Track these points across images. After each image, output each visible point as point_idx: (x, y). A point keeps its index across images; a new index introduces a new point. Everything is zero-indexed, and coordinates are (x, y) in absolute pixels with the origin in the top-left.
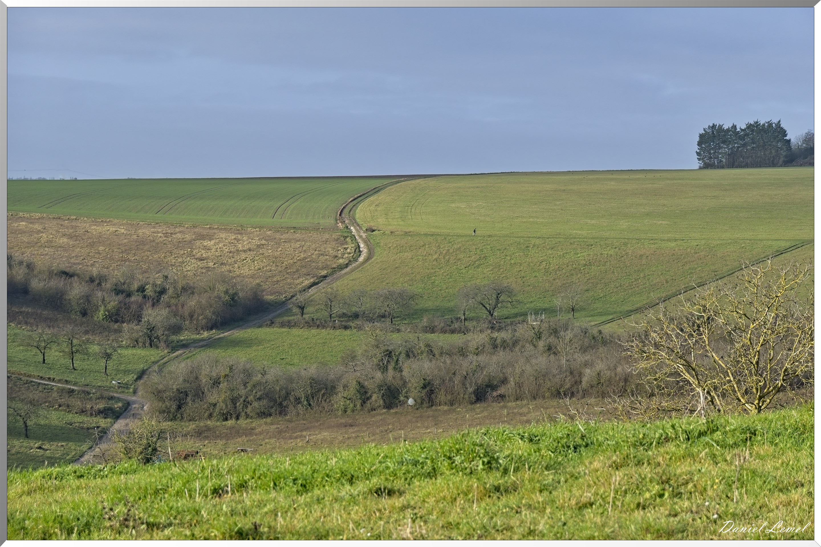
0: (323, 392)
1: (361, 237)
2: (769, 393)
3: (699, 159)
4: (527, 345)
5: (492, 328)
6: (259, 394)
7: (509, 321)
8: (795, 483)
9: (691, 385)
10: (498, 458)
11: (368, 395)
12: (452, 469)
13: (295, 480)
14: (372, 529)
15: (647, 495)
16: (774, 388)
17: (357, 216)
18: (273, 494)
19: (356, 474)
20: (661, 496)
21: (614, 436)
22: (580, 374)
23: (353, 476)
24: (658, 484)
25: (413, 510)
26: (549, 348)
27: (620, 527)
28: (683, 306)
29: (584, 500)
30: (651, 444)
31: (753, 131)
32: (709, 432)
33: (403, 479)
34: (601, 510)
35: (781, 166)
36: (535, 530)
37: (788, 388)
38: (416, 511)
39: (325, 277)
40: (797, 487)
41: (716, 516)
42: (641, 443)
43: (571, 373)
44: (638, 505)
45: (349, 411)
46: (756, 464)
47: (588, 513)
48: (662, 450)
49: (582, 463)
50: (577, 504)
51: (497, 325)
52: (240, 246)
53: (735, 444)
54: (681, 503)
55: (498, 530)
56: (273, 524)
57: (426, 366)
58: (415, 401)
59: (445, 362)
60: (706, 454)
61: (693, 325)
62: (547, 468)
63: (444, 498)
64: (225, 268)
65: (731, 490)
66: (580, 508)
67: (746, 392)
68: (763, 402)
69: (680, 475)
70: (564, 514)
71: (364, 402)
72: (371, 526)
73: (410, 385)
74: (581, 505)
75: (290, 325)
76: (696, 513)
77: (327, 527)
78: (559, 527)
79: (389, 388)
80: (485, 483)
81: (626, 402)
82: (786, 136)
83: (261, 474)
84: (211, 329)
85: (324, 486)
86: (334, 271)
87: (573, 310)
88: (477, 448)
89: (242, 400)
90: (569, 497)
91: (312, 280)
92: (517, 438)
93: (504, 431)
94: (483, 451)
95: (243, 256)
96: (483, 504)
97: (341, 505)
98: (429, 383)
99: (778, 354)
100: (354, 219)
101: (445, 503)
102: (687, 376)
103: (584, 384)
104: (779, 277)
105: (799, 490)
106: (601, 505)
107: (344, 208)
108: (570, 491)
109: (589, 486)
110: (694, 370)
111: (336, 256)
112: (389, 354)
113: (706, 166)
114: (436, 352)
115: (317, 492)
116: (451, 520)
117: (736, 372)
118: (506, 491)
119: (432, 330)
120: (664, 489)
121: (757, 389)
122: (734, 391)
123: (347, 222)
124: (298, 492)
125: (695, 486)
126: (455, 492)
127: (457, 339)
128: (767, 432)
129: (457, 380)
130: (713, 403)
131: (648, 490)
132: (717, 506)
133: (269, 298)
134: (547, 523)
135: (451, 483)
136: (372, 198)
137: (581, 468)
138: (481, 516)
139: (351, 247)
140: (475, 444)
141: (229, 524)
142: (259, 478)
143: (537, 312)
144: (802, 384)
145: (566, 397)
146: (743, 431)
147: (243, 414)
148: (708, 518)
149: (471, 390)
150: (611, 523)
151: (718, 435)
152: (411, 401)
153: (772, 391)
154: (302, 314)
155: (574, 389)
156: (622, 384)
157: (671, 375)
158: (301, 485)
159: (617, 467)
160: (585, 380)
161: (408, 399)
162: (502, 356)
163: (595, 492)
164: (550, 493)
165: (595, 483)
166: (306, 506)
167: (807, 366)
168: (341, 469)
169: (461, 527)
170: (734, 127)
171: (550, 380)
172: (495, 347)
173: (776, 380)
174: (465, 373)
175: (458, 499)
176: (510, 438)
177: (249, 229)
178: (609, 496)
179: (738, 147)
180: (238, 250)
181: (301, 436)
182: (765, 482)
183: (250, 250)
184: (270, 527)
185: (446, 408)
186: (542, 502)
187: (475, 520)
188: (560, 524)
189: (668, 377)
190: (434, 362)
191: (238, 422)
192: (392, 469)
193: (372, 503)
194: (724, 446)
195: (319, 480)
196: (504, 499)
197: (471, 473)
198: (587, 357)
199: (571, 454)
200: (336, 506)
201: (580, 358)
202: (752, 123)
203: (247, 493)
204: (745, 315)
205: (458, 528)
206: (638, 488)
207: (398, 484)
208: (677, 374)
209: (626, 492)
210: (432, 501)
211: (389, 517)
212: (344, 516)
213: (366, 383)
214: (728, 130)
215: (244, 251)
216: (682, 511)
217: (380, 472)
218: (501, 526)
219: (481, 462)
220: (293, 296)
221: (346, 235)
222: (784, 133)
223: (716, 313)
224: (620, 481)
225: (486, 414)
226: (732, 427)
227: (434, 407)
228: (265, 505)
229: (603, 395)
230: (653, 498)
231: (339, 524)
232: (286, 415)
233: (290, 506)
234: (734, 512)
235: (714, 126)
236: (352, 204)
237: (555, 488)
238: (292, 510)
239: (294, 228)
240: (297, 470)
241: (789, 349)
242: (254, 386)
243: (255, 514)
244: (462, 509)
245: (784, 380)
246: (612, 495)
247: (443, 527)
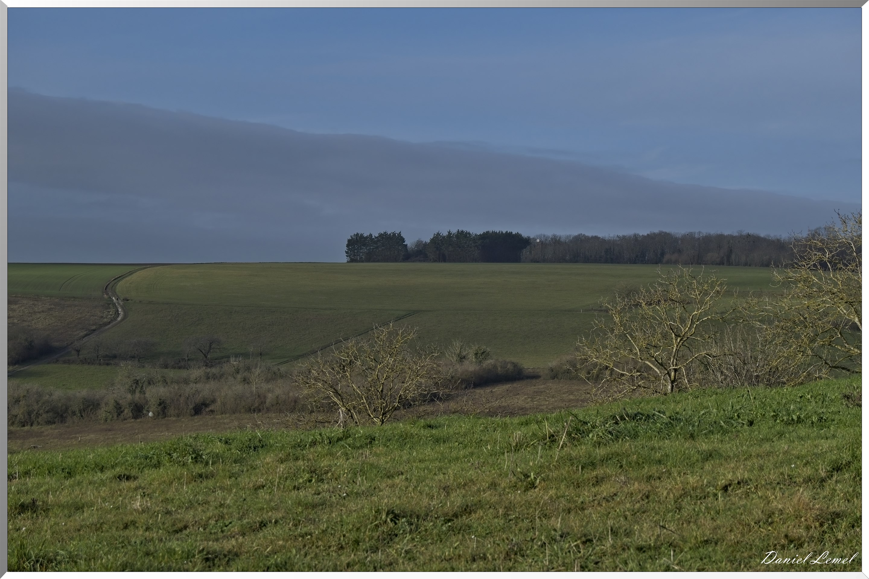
0: (91, 407)
1: (119, 304)
2: (388, 411)
3: (347, 256)
4: (230, 377)
5: (206, 366)
6: (47, 409)
7: (217, 361)
8: (398, 472)
9: (338, 405)
10: (202, 454)
11: (122, 410)
12: (171, 462)
13: (63, 469)
14: (114, 503)
15: (301, 481)
16: (393, 408)
17: (117, 290)
18: (48, 479)
19: (105, 465)
20: (310, 481)
21: (281, 440)
22: (265, 397)
23: (103, 467)
24: (308, 473)
25: (143, 490)
26: (245, 380)
27: (281, 502)
28: (334, 353)
29: (259, 483)
30: (306, 446)
31: (383, 238)
32: (344, 438)
33: (137, 469)
34: (269, 491)
35: (401, 262)
36: (225, 504)
37: (402, 407)
38: (145, 491)
39: (94, 330)
40: (399, 475)
41: (345, 495)
42: (299, 445)
43: (259, 396)
44: (295, 487)
45: (109, 421)
46: (373, 459)
47: (261, 492)
48: (312, 450)
49: (259, 458)
50: (253, 486)
51: (210, 364)
52: (36, 309)
53: (361, 446)
54: (322, 486)
55: (199, 504)
56: (46, 499)
57: (161, 391)
58: (154, 414)
59: (174, 388)
60: (341, 453)
61: (340, 366)
62: (235, 462)
63: (164, 482)
64: (25, 324)
65: (356, 477)
66: (256, 489)
67: (375, 410)
68: (385, 417)
69: (323, 467)
70: (245, 493)
71: (119, 415)
72: (114, 500)
73: (151, 403)
74: (256, 487)
75: (69, 362)
76: (333, 492)
77: (83, 501)
78: (240, 502)
79: (136, 405)
80: (193, 472)
81: (294, 416)
82: (404, 242)
83: (40, 465)
84: (15, 364)
85: (83, 473)
86: (101, 326)
87: (261, 354)
88: (188, 448)
89: (35, 413)
90: (248, 481)
91: (85, 333)
92: (217, 440)
93: (209, 436)
94: (191, 450)
95: (38, 315)
96: (191, 486)
97: (94, 487)
98: (163, 402)
99: (395, 385)
100: (115, 292)
101: (165, 485)
102: (336, 400)
103: (268, 404)
104: (398, 334)
105: (400, 477)
106: (269, 487)
107: (109, 284)
108: (250, 477)
109: (262, 474)
110: (340, 395)
111: (102, 317)
112: (137, 382)
113: (352, 261)
114: (169, 381)
115: (78, 477)
116: (168, 496)
117: (368, 397)
118: (207, 477)
119: (166, 367)
120: (312, 477)
121: (381, 409)
122: (366, 410)
123: (110, 294)
124: (65, 477)
125: (332, 474)
126: (172, 477)
127: (184, 373)
128: (382, 439)
129: (182, 400)
130: (352, 418)
131: (301, 477)
132: (346, 488)
133: (56, 344)
134: (233, 499)
135: (169, 471)
136: (127, 279)
137: (258, 462)
138: (188, 494)
139: (112, 311)
140: (186, 445)
141: (15, 500)
142: (39, 468)
143: (237, 356)
144: (411, 405)
145: (254, 413)
146: (367, 438)
147: (35, 422)
148: (340, 496)
149: (191, 407)
150: (276, 499)
151: (350, 441)
152: (151, 414)
153: (391, 409)
154: (78, 355)
155: (261, 407)
156: (293, 404)
157: (325, 398)
158: (68, 473)
159: (282, 461)
160: (268, 401)
161: (149, 412)
162: (212, 385)
163: (266, 478)
164: (236, 479)
165: (266, 472)
166: (70, 487)
167: (414, 394)
168: (95, 462)
169: (175, 501)
170: (371, 235)
171: (244, 401)
172: (208, 378)
173: (394, 402)
174: (187, 395)
175: (174, 483)
176: (212, 441)
177: (43, 298)
178: (275, 481)
179: (373, 249)
180: (34, 312)
181: (75, 437)
182: (378, 472)
183: (43, 312)
184: (43, 502)
185: (174, 419)
186: (230, 485)
187: (184, 497)
188: (242, 500)
189: (323, 400)
190: (167, 388)
191: (32, 428)
192: (130, 462)
193: (114, 485)
194: (354, 447)
195: (80, 469)
196: (205, 483)
197: (184, 465)
198: (270, 386)
199: (252, 452)
200: (91, 487)
201: (265, 386)
202: (383, 233)
203: (30, 478)
204: (375, 359)
205: (172, 502)
206: (294, 476)
207: (133, 472)
208: (328, 397)
209: (286, 478)
210: (156, 483)
211: (126, 495)
212: (96, 494)
213: (121, 402)
214: (367, 237)
215: (39, 312)
216: (323, 491)
217: (122, 464)
218: (202, 501)
219: (190, 457)
220: (72, 343)
221: (109, 302)
222: (403, 240)
223: (356, 358)
224: (283, 471)
225: (201, 423)
226: (359, 435)
227: (166, 418)
228: (42, 487)
229: (281, 411)
230: (305, 482)
231: (91, 500)
232: (65, 423)
233: (59, 487)
234: (357, 491)
235: (357, 234)
236: (113, 282)
237: (239, 476)
238: (60, 490)
239: (74, 297)
240: (65, 463)
241: (403, 382)
242: (44, 403)
243: (34, 493)
244: (176, 489)
245: (399, 402)
246: (277, 480)
247: (162, 501)
